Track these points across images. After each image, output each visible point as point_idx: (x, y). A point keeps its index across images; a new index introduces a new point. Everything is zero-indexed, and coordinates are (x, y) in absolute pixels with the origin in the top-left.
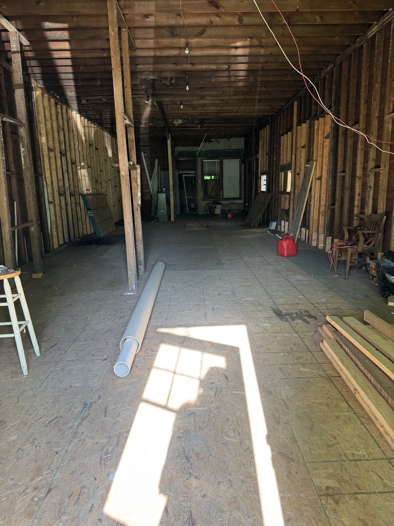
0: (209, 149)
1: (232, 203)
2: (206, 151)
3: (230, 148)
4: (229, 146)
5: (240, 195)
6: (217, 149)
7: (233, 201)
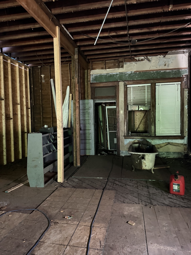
0: (135, 70)
1: (169, 143)
2: (131, 73)
3: (166, 68)
4: (165, 65)
5: (182, 131)
6: (148, 69)
7: (170, 141)
